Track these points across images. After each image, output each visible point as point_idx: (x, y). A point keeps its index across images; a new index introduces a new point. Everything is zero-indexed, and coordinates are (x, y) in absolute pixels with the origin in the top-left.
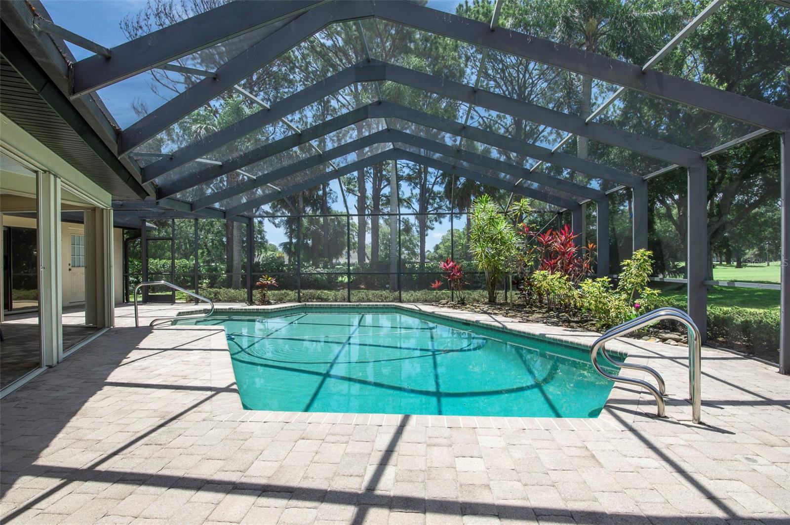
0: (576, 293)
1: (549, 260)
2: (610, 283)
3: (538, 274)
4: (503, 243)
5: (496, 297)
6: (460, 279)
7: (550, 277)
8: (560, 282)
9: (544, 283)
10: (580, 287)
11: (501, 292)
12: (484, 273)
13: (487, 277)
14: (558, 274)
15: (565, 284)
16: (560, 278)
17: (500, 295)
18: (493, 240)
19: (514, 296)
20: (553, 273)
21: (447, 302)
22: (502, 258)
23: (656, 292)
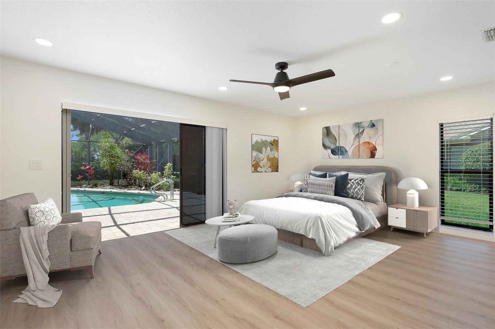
0: (149, 178)
1: (139, 165)
2: (161, 174)
3: (134, 171)
4: (118, 158)
5: (113, 183)
6: (94, 174)
7: (140, 172)
8: (143, 174)
9: (137, 175)
10: (151, 176)
11: (116, 180)
12: (107, 171)
13: (109, 173)
14: (143, 171)
15: (145, 175)
16: (143, 173)
17: (116, 181)
18: (111, 156)
19: (122, 181)
20: (140, 171)
21: (87, 186)
22: (118, 164)
23: (174, 177)
